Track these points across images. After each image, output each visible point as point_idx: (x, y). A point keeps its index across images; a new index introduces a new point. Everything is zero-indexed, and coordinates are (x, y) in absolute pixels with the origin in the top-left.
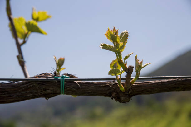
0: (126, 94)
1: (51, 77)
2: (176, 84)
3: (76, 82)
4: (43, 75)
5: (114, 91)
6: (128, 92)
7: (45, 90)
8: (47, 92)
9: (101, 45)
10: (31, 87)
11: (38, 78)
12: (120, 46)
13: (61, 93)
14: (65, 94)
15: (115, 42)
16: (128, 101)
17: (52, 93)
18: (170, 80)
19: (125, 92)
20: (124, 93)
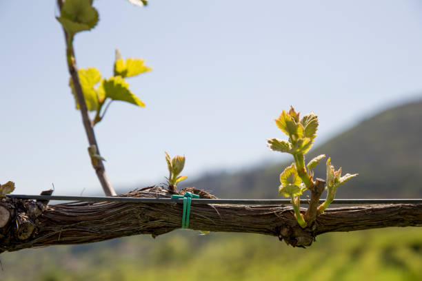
0: (308, 232)
1: (164, 194)
2: (399, 214)
3: (213, 205)
4: (148, 190)
5: (286, 225)
6: (311, 228)
7: (152, 219)
8: (156, 223)
9: (269, 142)
10: (125, 214)
11: (140, 197)
12: (304, 144)
13: (183, 226)
14: (189, 227)
15: (293, 136)
16: (310, 245)
17: (165, 227)
18: (388, 205)
19: (307, 227)
20: (303, 229)
